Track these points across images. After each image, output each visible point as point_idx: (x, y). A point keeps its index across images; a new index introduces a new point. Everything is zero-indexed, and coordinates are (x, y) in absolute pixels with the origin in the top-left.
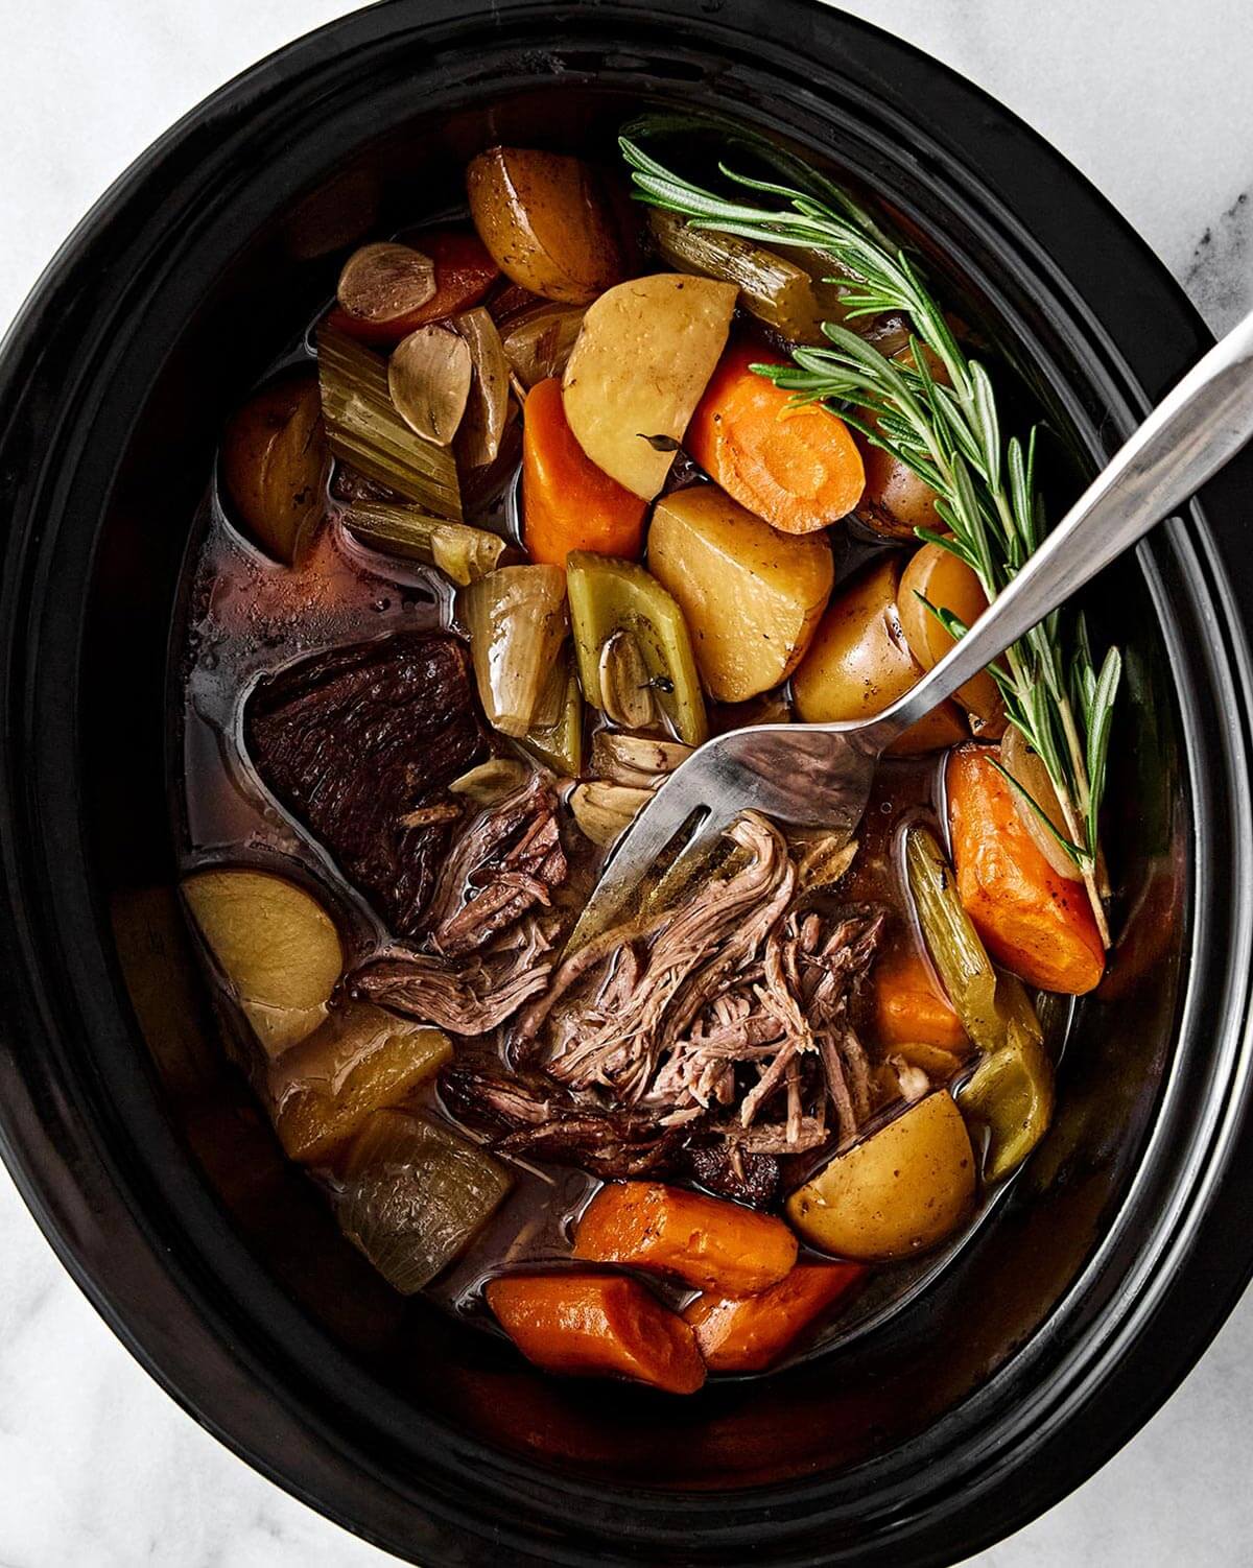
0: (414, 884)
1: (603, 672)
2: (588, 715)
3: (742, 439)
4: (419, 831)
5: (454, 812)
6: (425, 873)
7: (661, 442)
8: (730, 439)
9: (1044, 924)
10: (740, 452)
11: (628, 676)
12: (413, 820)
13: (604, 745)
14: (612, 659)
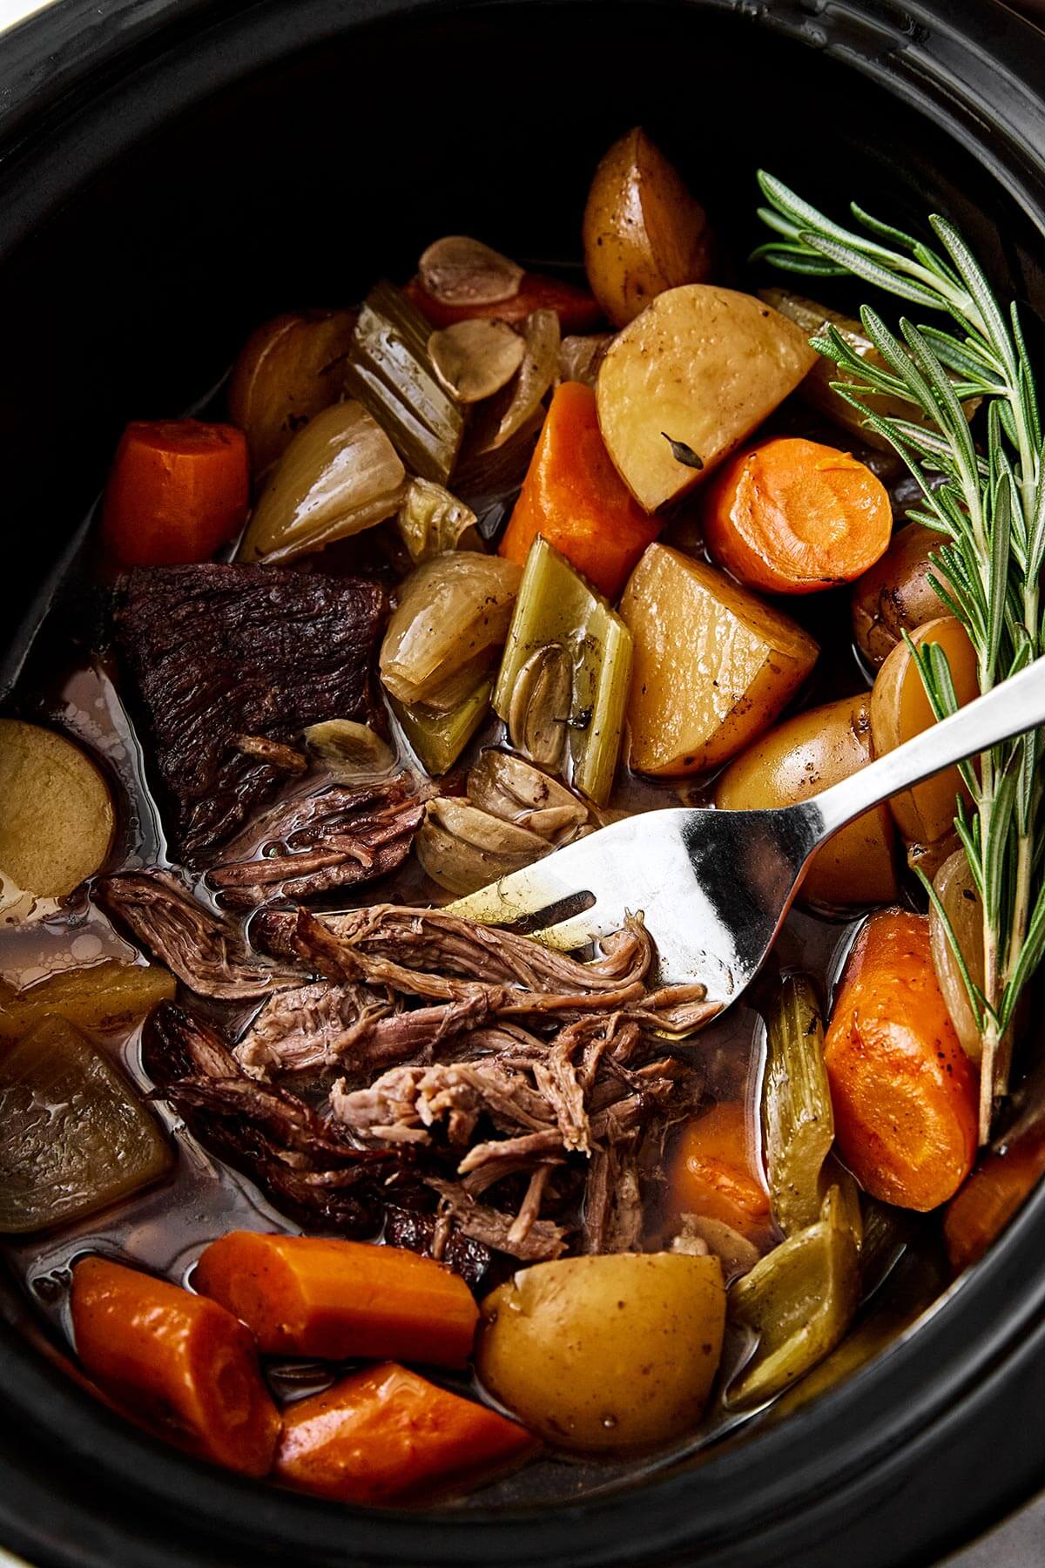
0: (221, 812)
1: (523, 674)
2: (488, 719)
3: (771, 481)
4: (252, 760)
5: (298, 760)
6: (238, 811)
7: (685, 454)
8: (758, 477)
9: (915, 1091)
10: (763, 492)
11: (548, 699)
12: (254, 745)
13: (488, 764)
14: (538, 667)
